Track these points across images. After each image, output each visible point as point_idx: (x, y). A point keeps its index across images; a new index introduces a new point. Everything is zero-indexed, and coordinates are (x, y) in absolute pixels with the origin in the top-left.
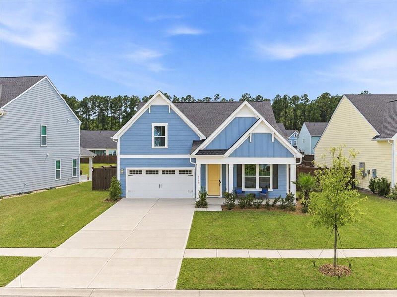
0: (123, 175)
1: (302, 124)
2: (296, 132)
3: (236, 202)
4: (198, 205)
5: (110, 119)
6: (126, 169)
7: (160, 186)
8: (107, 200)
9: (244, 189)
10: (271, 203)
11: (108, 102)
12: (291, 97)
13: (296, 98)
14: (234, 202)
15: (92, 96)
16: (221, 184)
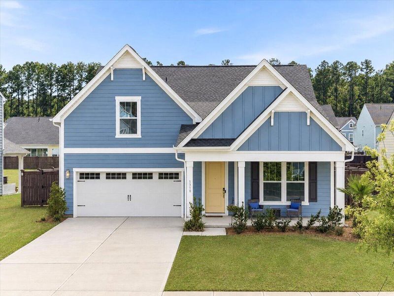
0: (69, 180)
1: (361, 107)
2: (352, 121)
3: (249, 223)
4: (189, 227)
5: (55, 100)
6: (75, 170)
7: (129, 197)
8: (43, 220)
9: (262, 202)
10: (305, 223)
11: (53, 72)
12: (345, 64)
13: (352, 66)
14: (246, 221)
15: (27, 63)
16: (227, 195)
